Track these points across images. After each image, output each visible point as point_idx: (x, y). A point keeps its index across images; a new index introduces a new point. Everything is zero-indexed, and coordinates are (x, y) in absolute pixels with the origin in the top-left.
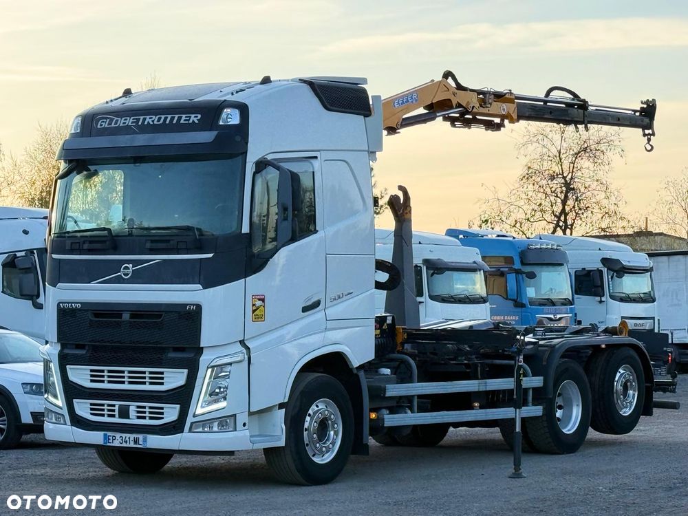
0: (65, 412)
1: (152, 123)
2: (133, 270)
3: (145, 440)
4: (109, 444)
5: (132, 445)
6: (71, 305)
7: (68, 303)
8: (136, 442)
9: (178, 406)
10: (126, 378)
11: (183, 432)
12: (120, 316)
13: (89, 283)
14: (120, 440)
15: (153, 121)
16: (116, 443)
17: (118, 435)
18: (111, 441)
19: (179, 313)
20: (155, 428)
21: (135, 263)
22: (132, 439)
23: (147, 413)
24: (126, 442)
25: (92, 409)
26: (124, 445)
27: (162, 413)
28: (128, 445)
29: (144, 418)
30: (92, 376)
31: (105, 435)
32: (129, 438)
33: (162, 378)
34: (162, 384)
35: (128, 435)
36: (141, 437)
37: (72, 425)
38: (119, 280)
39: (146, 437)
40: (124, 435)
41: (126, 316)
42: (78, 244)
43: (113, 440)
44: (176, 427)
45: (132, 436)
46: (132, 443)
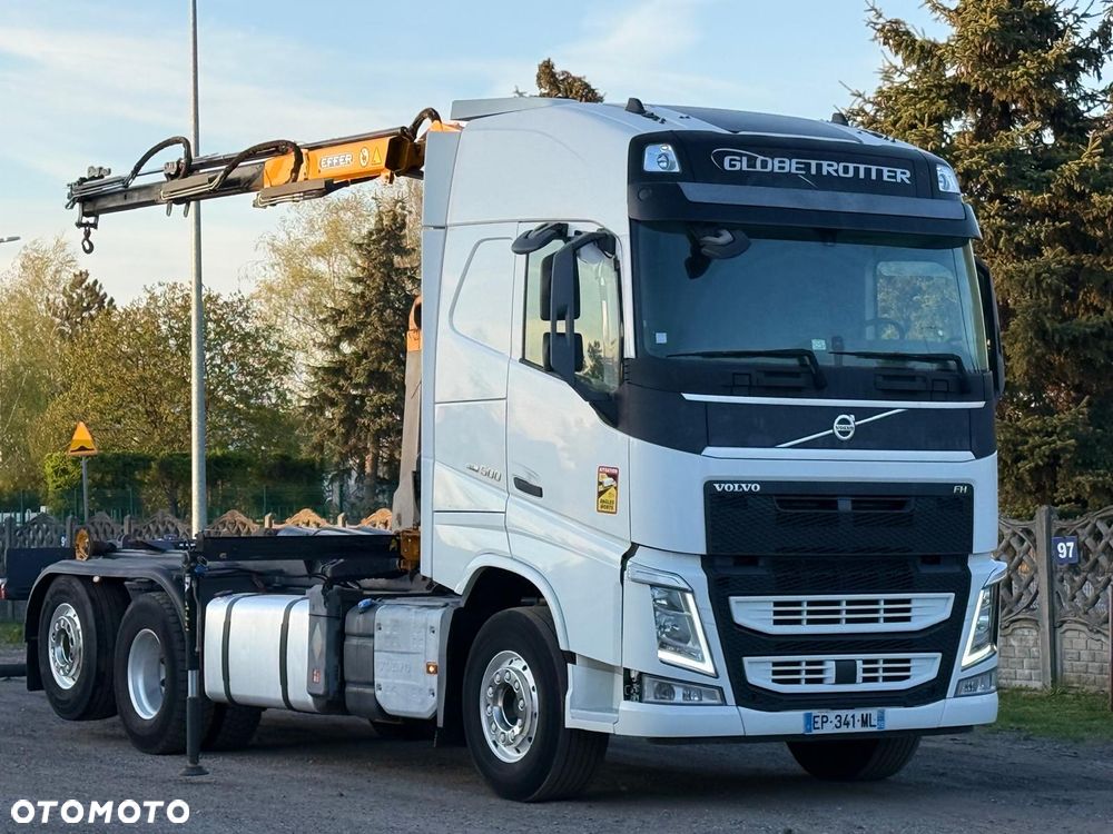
0: (725, 682)
1: (835, 174)
2: (856, 426)
3: (881, 718)
4: (815, 732)
5: (859, 728)
6: (740, 487)
7: (733, 482)
8: (865, 722)
9: (939, 655)
10: (844, 614)
11: (944, 697)
12: (833, 505)
13: (773, 446)
14: (835, 722)
15: (836, 171)
16: (829, 729)
17: (832, 714)
18: (819, 725)
19: (939, 498)
20: (900, 695)
21: (860, 413)
22: (858, 717)
23: (881, 671)
24: (848, 724)
25: (775, 673)
26: (844, 730)
27: (908, 669)
28: (850, 730)
29: (875, 679)
30: (776, 613)
31: (808, 717)
32: (853, 717)
33: (908, 610)
34: (907, 619)
35: (850, 713)
36: (874, 712)
37: (738, 704)
38: (832, 443)
39: (883, 713)
40: (843, 713)
41: (845, 505)
42: (747, 378)
43: (823, 722)
44: (934, 691)
45: (858, 713)
46: (858, 724)
